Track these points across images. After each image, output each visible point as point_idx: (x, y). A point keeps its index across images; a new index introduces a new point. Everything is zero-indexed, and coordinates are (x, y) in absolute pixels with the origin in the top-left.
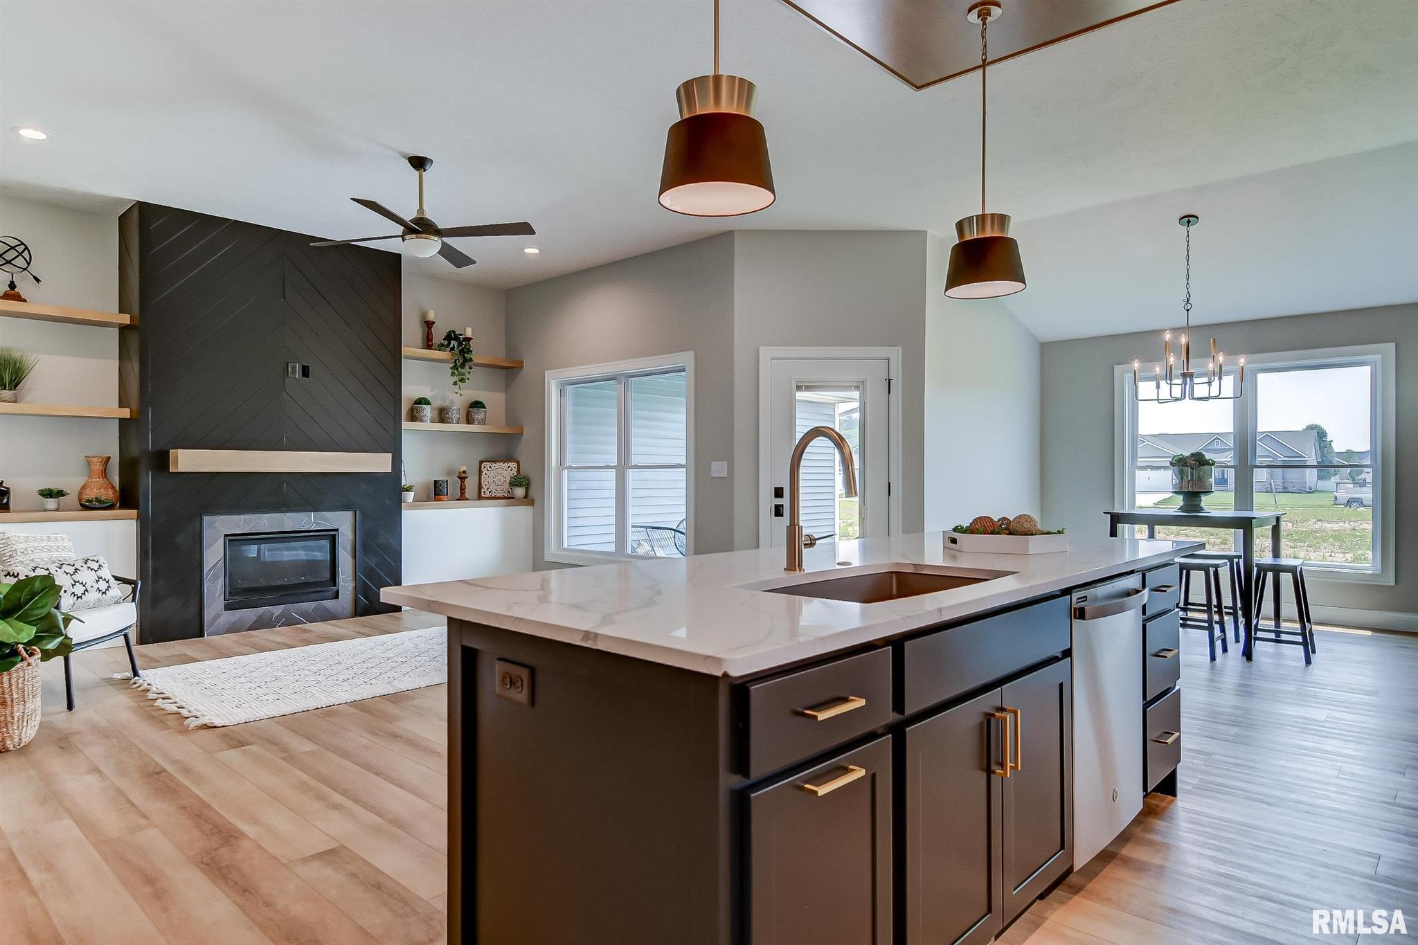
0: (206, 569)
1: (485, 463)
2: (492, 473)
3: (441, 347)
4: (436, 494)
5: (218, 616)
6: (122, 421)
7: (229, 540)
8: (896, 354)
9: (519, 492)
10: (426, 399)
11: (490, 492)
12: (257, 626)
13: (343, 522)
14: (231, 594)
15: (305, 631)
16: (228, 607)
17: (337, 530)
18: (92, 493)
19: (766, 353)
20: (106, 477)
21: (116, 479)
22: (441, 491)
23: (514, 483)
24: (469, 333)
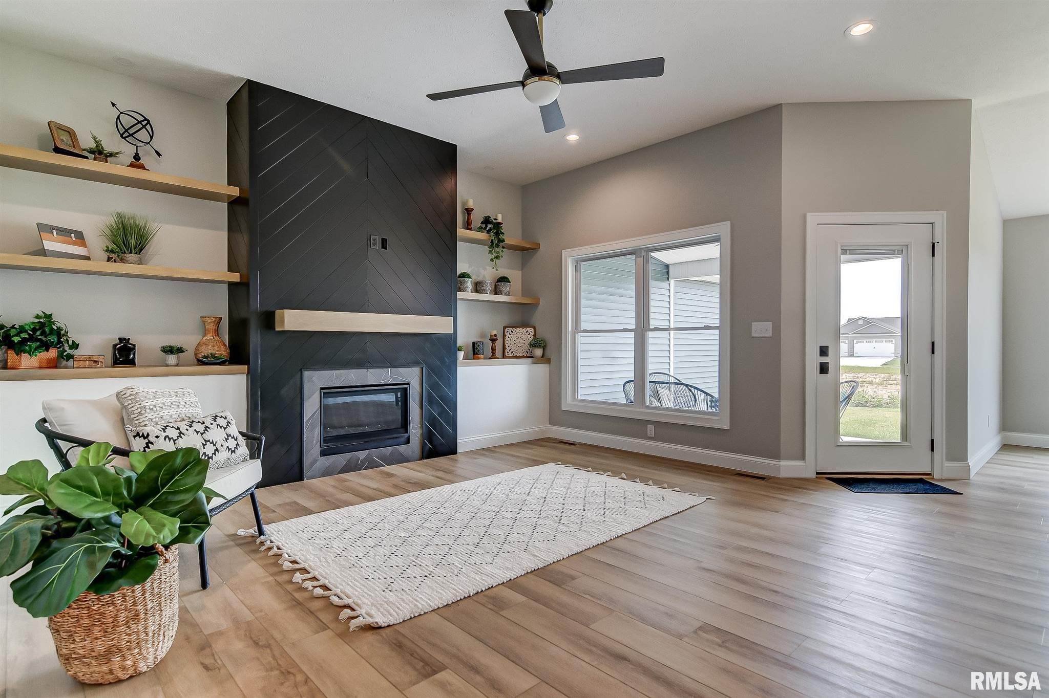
0: (305, 419)
1: (507, 329)
2: (514, 337)
3: (480, 229)
4: (474, 354)
5: (315, 461)
6: (231, 285)
7: (324, 393)
8: (940, 218)
9: (538, 352)
10: (467, 274)
11: (512, 352)
12: (347, 469)
13: (412, 376)
14: (325, 441)
15: (390, 475)
16: (323, 453)
17: (408, 384)
18: (206, 350)
19: (812, 219)
20: (218, 335)
21: (226, 338)
22: (479, 351)
23: (533, 345)
24: (500, 220)
